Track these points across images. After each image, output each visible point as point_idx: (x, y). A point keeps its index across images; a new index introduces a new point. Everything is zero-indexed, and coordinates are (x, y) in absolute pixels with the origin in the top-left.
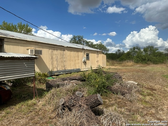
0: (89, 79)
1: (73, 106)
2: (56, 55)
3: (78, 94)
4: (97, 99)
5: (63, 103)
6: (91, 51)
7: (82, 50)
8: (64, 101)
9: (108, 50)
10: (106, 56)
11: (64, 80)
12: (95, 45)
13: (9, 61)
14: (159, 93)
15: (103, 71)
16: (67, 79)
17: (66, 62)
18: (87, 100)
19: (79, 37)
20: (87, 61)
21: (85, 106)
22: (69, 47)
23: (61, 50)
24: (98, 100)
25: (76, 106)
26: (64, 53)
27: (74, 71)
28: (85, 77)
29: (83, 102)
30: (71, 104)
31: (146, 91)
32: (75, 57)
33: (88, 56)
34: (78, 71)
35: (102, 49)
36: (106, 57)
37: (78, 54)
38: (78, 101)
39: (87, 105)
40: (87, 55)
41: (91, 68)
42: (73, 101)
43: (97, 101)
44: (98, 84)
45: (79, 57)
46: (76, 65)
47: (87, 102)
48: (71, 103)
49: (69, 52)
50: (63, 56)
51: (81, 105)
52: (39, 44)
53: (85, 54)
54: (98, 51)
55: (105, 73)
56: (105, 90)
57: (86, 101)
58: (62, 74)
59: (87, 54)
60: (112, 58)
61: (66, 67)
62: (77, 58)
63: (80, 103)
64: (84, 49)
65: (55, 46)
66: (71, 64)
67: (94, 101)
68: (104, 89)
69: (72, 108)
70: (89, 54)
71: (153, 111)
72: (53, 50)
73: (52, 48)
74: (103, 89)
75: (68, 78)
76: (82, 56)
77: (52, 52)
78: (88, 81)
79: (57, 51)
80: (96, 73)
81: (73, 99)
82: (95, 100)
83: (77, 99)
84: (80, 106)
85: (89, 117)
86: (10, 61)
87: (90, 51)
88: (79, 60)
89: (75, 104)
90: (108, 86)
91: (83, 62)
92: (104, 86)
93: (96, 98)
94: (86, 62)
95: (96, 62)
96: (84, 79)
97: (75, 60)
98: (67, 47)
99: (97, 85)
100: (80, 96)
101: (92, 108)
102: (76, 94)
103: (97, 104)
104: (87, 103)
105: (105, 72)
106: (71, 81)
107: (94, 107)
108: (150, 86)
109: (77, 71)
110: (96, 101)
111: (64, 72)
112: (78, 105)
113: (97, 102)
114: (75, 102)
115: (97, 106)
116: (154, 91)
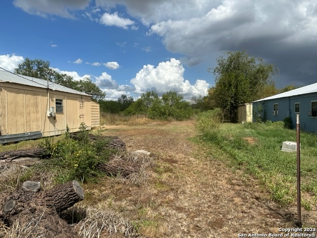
0: (58, 153)
1: (15, 214)
3: (28, 187)
4: (71, 191)
6: (66, 94)
7: (46, 91)
9: (103, 95)
12: (77, 82)
14: (181, 166)
15: (91, 135)
16: (5, 156)
17: (4, 117)
18: (50, 196)
19: (38, 63)
20: (58, 116)
21: (45, 209)
22: (12, 83)
24: (74, 192)
25: (23, 212)
27: (27, 138)
28: (49, 148)
29: (39, 201)
30: (11, 209)
31: (163, 165)
32: (27, 106)
35: (90, 91)
36: (99, 108)
37: (36, 99)
38: (28, 202)
39: (50, 205)
40: (57, 103)
41: (68, 130)
42: (14, 202)
43: (72, 195)
44: (78, 160)
45: (37, 106)
46: (31, 123)
47: (49, 201)
48: (11, 207)
49: (13, 94)
51: (35, 209)
53: (53, 101)
54: (82, 95)
55: (94, 138)
56: (93, 172)
57: (46, 199)
59: (57, 100)
60: (111, 109)
61: (3, 129)
62: (32, 109)
63: (33, 205)
64: (51, 90)
66: (16, 122)
67: (65, 197)
68: (92, 169)
69: (12, 219)
71: (171, 196)
74: (88, 169)
75: (6, 154)
76: (47, 105)
78: (56, 157)
80: (75, 139)
81: (14, 199)
82: (67, 193)
83: (24, 196)
84: (33, 211)
85: (51, 230)
88: (37, 112)
89: (19, 209)
90: (99, 163)
91: (49, 117)
92: (90, 165)
93: (69, 189)
94: (55, 118)
95: (78, 117)
96: (48, 152)
97: (29, 114)
99: (76, 164)
100: (33, 189)
101: (59, 210)
102: (24, 187)
103: (71, 200)
105: (94, 136)
106: (14, 160)
108: (170, 156)
109: (34, 137)
110: (69, 195)
112: (27, 210)
114: (19, 204)
115: (72, 205)
116: (174, 164)
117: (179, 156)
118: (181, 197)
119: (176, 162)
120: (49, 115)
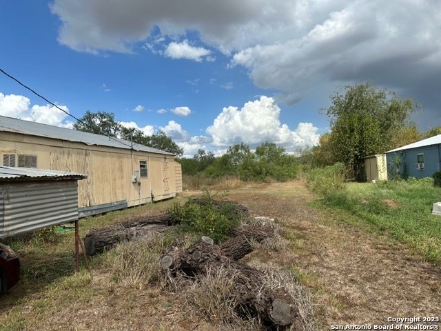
0: (187, 219)
2: (67, 166)
4: (245, 243)
6: (150, 155)
7: (130, 152)
10: (180, 165)
11: (127, 225)
12: (148, 137)
14: (313, 233)
16: (135, 223)
17: (92, 184)
20: (142, 180)
22: (99, 146)
23: (79, 154)
25: (209, 260)
26: (87, 161)
27: (113, 209)
28: (178, 214)
31: (292, 233)
32: (113, 171)
33: (144, 166)
34: (123, 207)
36: (181, 169)
37: (121, 162)
38: (211, 252)
40: (141, 166)
41: (152, 198)
44: (213, 225)
45: (122, 170)
46: (117, 191)
47: (227, 251)
48: (198, 257)
49: (100, 158)
50: (84, 168)
51: (220, 257)
52: (25, 140)
53: (137, 164)
57: (224, 250)
58: (84, 217)
59: (141, 162)
60: (195, 169)
61: (91, 198)
62: (117, 174)
63: (216, 254)
64: (135, 151)
65: (64, 143)
66: (103, 190)
67: (240, 248)
69: (201, 266)
70: (145, 162)
72: (59, 155)
73: (58, 149)
76: (130, 166)
77: (58, 159)
78: (186, 222)
79: (70, 157)
82: (242, 245)
84: (218, 259)
87: (147, 154)
88: (122, 177)
89: (206, 257)
90: (229, 228)
91: (133, 183)
94: (139, 184)
95: (163, 182)
96: (178, 218)
97: (115, 180)
98: (95, 145)
99: (211, 228)
100: (210, 242)
103: (245, 251)
104: (228, 253)
106: (143, 227)
108: (295, 223)
109: (121, 208)
111: (88, 211)
112: (212, 258)
113: (246, 247)
114: (204, 254)
116: (305, 231)
117: (305, 223)
118: (328, 259)
119: (305, 229)
120: (134, 181)
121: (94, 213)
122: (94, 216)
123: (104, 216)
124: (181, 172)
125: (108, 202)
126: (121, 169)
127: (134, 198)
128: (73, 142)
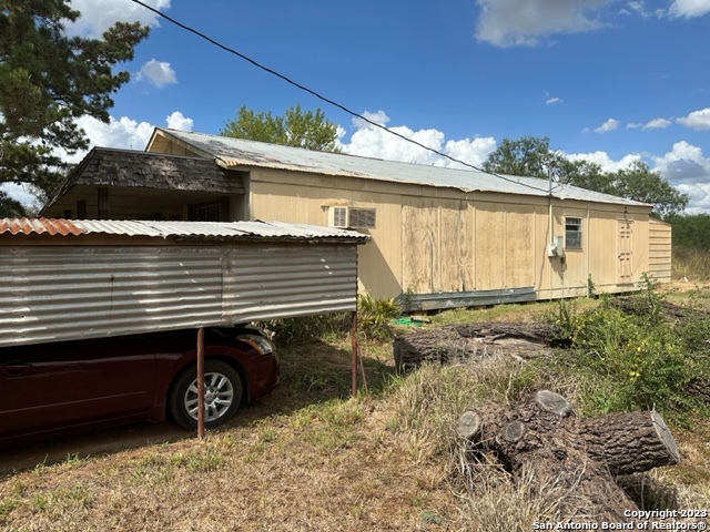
1: (525, 450)
2: (427, 226)
3: (547, 403)
4: (649, 436)
5: (473, 430)
6: (590, 206)
7: (546, 202)
8: (477, 423)
10: (670, 229)
11: (467, 333)
12: (611, 175)
13: (274, 249)
15: (670, 306)
17: (470, 256)
18: (595, 434)
19: (527, 144)
21: (585, 459)
22: (484, 192)
23: (447, 206)
24: (655, 440)
25: (540, 451)
26: (462, 217)
28: (567, 327)
29: (572, 437)
30: (516, 439)
32: (509, 236)
33: (576, 228)
34: (525, 298)
36: (669, 235)
38: (547, 434)
39: (595, 454)
40: (568, 228)
41: (591, 288)
42: (522, 427)
43: (650, 444)
44: (639, 363)
45: (528, 234)
46: (516, 270)
47: (593, 443)
48: (517, 435)
50: (456, 230)
51: (565, 453)
53: (559, 222)
54: (626, 206)
56: (678, 399)
57: (587, 437)
58: (453, 309)
59: (568, 220)
61: (467, 279)
62: (518, 241)
63: (560, 444)
65: (424, 189)
66: (490, 267)
67: (632, 444)
69: (518, 458)
70: (578, 221)
72: (416, 209)
73: (414, 199)
74: (664, 389)
75: (485, 328)
76: (546, 231)
77: (413, 214)
78: (583, 347)
79: (433, 212)
80: (627, 310)
81: (522, 421)
82: (638, 438)
83: (541, 421)
84: (560, 456)
85: (609, 510)
86: (277, 252)
87: (585, 206)
88: (528, 247)
89: (533, 443)
90: (694, 380)
91: (550, 258)
92: (670, 380)
93: (643, 430)
94: (563, 260)
95: (617, 260)
96: (566, 335)
97: (513, 251)
98: (478, 191)
99: (634, 370)
100: (556, 409)
102: (540, 401)
103: (648, 457)
104: (596, 448)
106: (497, 342)
107: (630, 472)
109: (521, 299)
110: (643, 443)
111: (460, 299)
112: (548, 450)
113: (651, 448)
114: (531, 432)
120: (551, 254)
121: (471, 303)
122: (469, 308)
123: (486, 311)
124: (670, 241)
125: (498, 286)
126: (526, 233)
127: (551, 286)
128: (439, 188)
